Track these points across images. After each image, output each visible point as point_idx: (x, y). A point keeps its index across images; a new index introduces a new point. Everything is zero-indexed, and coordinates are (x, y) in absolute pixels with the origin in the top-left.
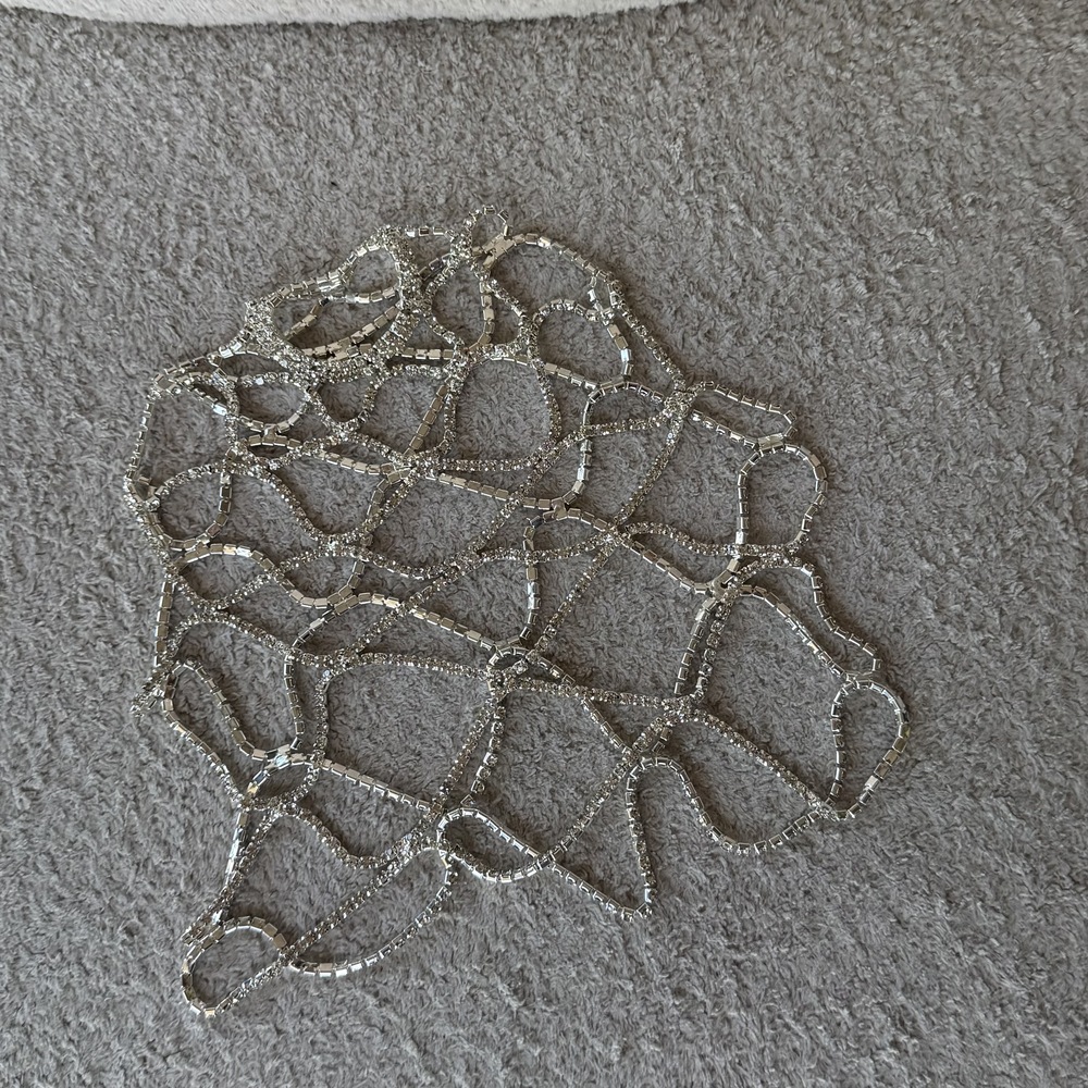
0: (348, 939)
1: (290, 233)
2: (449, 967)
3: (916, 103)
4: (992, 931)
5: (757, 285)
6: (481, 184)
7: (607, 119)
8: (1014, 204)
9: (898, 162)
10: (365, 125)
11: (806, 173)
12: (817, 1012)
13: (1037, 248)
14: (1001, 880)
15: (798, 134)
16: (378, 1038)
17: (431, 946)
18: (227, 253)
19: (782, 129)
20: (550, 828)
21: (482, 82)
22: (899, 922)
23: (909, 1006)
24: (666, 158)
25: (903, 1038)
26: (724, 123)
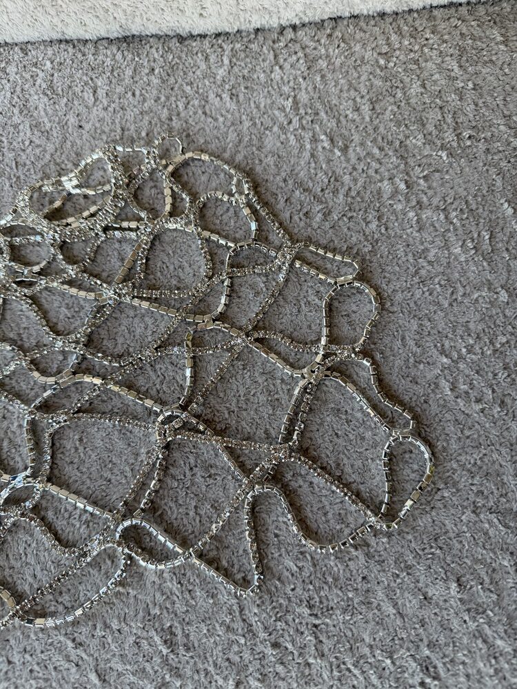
0: (57, 602)
1: (52, 155)
2: (123, 624)
3: (433, 81)
4: (488, 606)
5: (337, 184)
6: (168, 125)
7: (246, 88)
8: (494, 139)
9: (424, 114)
10: (101, 93)
11: (367, 119)
12: (369, 660)
13: (510, 165)
14: (494, 570)
15: (362, 97)
16: (74, 670)
17: (111, 608)
18: (14, 166)
19: (353, 93)
20: (193, 532)
21: (172, 68)
22: (425, 598)
23: (432, 657)
24: (282, 109)
25: (428, 680)
26: (317, 90)
